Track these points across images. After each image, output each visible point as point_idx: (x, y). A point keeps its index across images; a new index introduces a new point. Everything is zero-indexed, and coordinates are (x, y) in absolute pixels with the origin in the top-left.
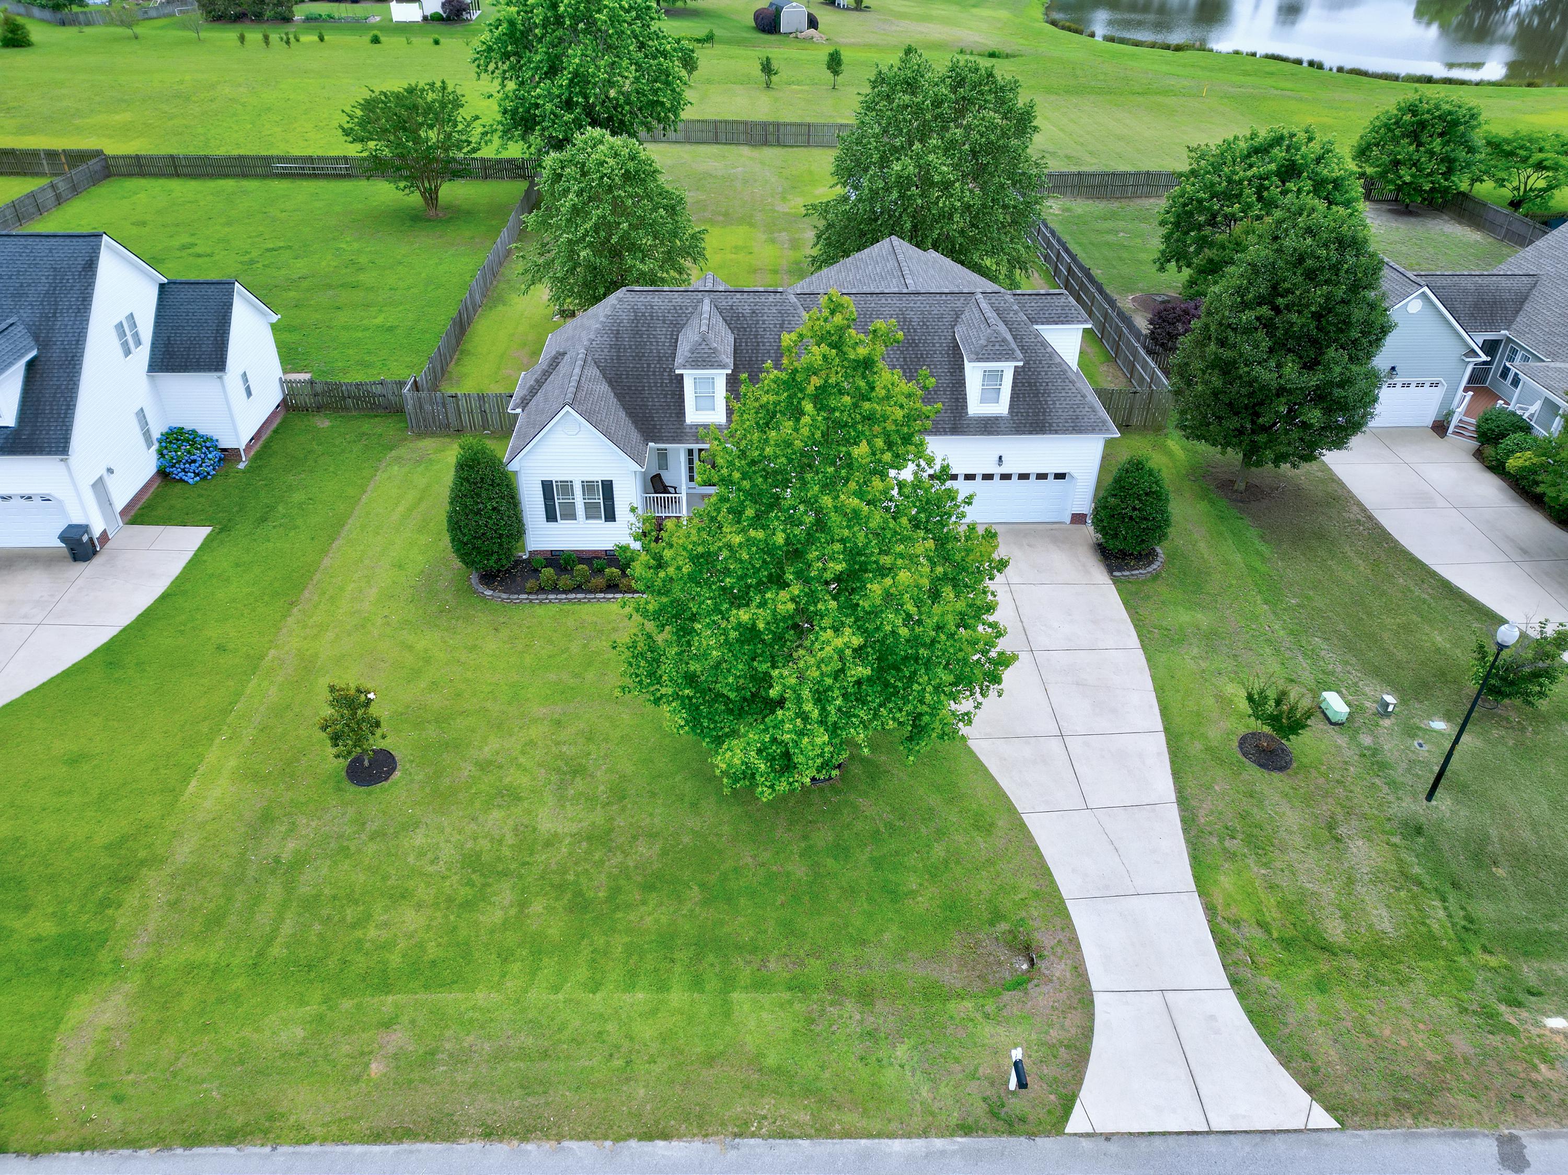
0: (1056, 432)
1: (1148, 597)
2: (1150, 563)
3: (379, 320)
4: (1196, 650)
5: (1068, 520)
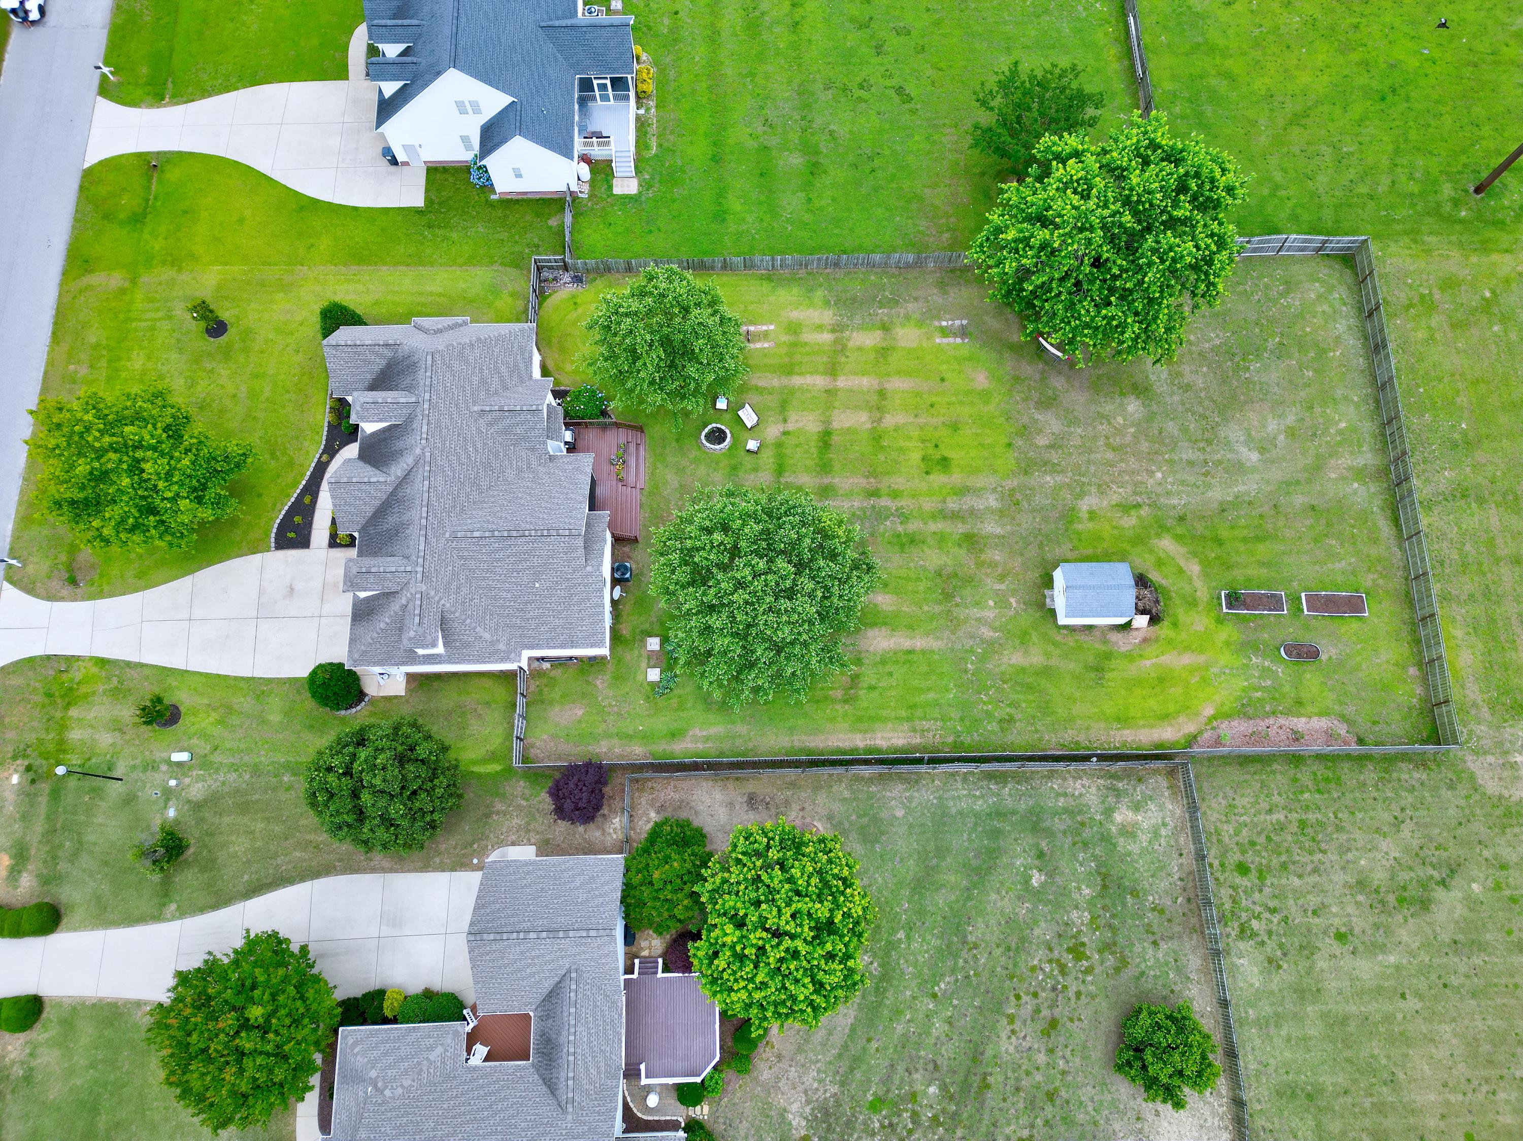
3: (736, 207)
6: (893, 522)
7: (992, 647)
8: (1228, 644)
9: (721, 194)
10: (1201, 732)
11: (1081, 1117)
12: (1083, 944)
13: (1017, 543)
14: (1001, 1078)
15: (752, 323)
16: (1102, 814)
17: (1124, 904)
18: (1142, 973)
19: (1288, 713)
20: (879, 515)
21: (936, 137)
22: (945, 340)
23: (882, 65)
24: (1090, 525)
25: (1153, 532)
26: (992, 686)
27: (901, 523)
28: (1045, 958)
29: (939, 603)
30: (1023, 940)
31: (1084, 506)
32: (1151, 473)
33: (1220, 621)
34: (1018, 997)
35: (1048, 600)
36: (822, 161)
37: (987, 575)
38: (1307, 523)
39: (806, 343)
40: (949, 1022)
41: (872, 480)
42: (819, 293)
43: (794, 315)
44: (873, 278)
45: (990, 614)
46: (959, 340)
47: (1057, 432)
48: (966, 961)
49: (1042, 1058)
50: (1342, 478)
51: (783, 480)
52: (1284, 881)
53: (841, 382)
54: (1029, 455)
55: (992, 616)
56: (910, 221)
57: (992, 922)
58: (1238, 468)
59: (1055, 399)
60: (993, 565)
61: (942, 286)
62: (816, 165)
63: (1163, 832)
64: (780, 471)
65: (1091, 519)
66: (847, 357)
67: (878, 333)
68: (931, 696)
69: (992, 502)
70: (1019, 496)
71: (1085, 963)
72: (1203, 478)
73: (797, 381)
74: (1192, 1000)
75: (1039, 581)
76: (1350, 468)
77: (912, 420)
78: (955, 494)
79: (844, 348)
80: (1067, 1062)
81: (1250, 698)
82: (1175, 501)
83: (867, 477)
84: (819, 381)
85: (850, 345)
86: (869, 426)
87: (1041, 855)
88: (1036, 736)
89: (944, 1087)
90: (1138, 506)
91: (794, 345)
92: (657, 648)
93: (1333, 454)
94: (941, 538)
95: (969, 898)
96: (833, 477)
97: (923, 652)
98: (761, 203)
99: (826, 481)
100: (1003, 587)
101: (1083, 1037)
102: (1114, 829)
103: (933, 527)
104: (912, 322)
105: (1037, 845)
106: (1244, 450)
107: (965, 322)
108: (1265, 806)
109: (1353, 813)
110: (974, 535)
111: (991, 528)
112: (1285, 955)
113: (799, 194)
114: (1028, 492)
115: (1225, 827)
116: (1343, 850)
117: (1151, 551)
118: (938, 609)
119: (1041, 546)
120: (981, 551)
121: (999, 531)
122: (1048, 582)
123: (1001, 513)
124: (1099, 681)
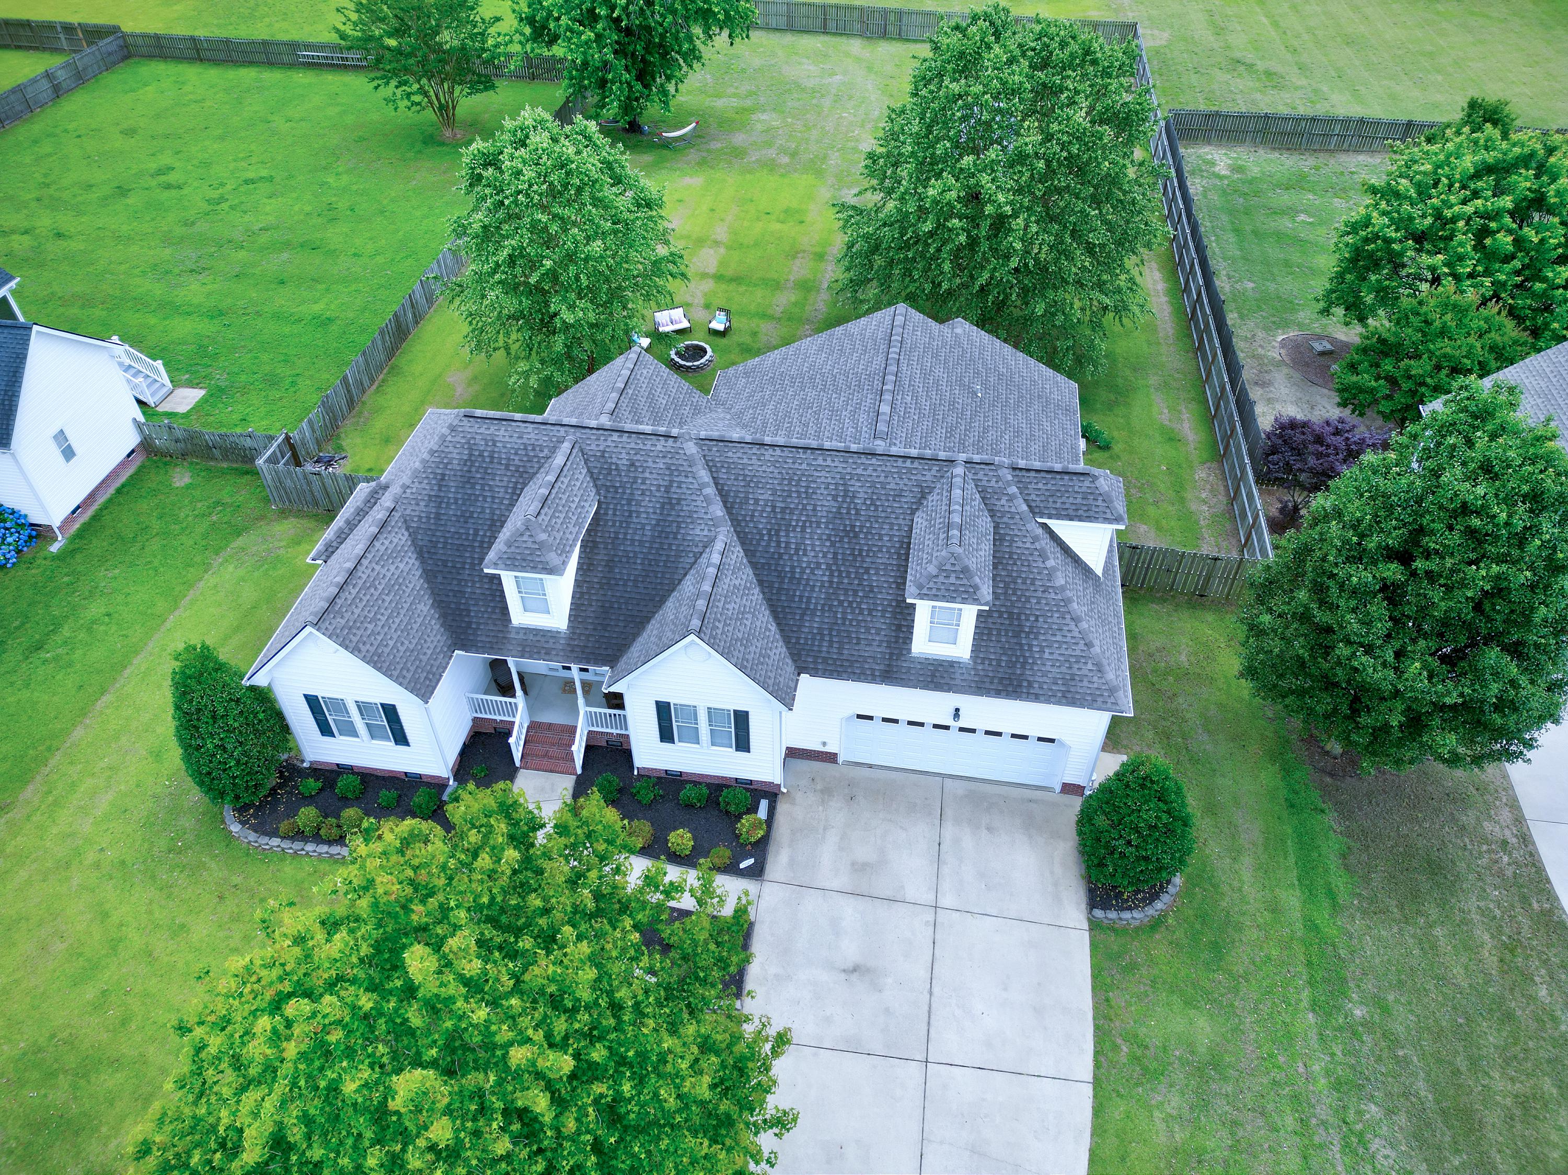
0: (1036, 698)
1: (1133, 967)
2: (1154, 896)
3: (317, 308)
4: (1176, 1100)
5: (1058, 788)
9: (283, 317)
16: (1221, 180)
17: (1318, 182)
23: (198, 188)
32: (841, 117)
36: (302, 240)
41: (800, 256)
47: (777, 152)
50: (872, 52)
54: (799, 168)
58: (848, 85)
59: (736, 149)
62: (303, 245)
63: (1235, 156)
64: (763, 316)
72: (854, 99)
76: (863, 49)
77: (726, 223)
83: (796, 258)
87: (1277, 214)
93: (846, 52)
102: (1237, 176)
105: (1266, 214)
106: (830, 80)
109: (1195, 87)
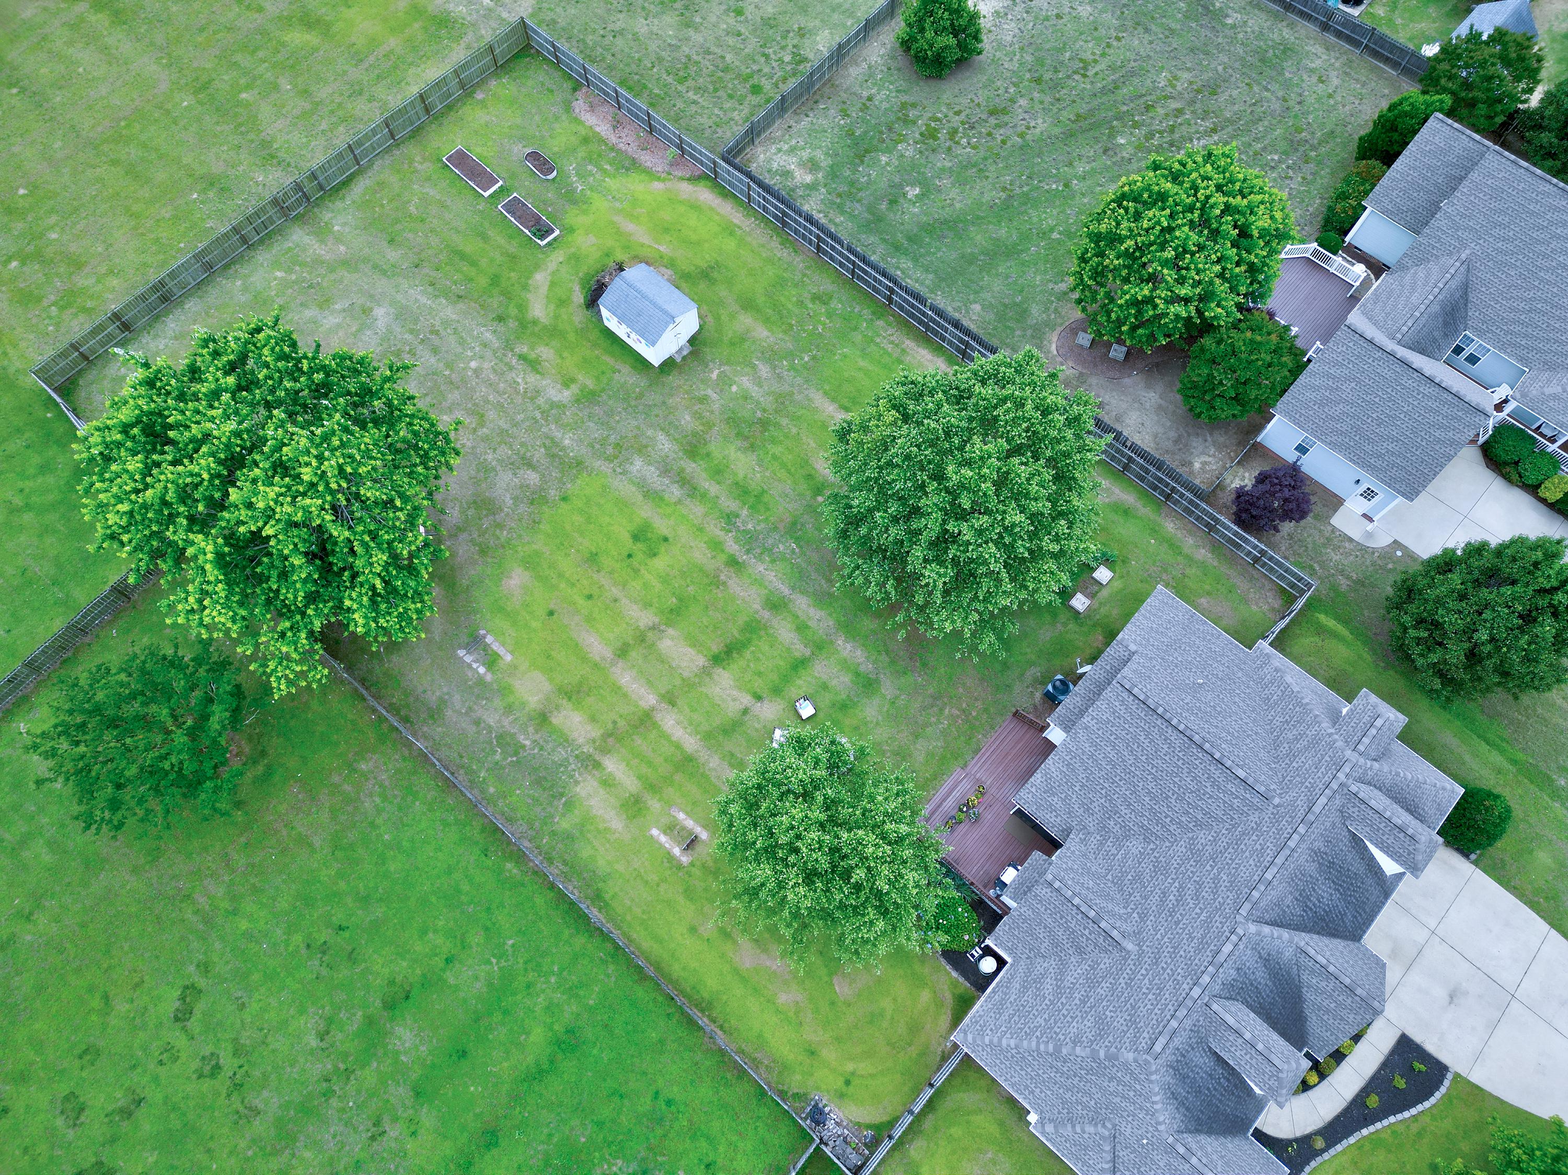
6: (745, 523)
7: (771, 356)
8: (585, 212)
9: (538, 1075)
10: (682, 179)
11: (1029, 58)
12: (921, 134)
13: (657, 416)
14: (1064, 113)
15: (670, 857)
16: (817, 190)
17: (866, 132)
18: (897, 91)
19: (603, 141)
20: (750, 541)
21: (225, 905)
22: (501, 651)
23: (156, 1079)
24: (580, 377)
25: (536, 329)
26: (805, 331)
27: (737, 516)
28: (959, 147)
29: (777, 425)
30: (965, 168)
31: (566, 395)
32: (477, 372)
33: (571, 230)
34: (1004, 142)
35: (685, 353)
36: (378, 1004)
37: (712, 412)
38: (411, 236)
39: (639, 778)
40: (1070, 164)
41: (723, 577)
42: (564, 824)
43: (617, 823)
44: (492, 790)
45: (746, 382)
46: (489, 639)
47: (510, 473)
48: (1021, 187)
49: (1023, 102)
50: (339, 240)
51: (808, 652)
52: (737, 63)
53: (651, 700)
54: (559, 475)
55: (745, 379)
56: (379, 821)
57: (976, 193)
58: (403, 314)
59: (475, 502)
60: (698, 416)
61: (435, 713)
62: (389, 1005)
63: (786, 147)
64: (799, 664)
65: (573, 380)
66: (615, 722)
67: (557, 720)
68: (862, 363)
69: (638, 465)
70: (610, 451)
71: (933, 124)
72: (443, 333)
73: (691, 743)
74: (882, 57)
75: (675, 372)
76: (322, 241)
77: (624, 601)
78: (662, 499)
79: (607, 735)
80: (1007, 88)
81: (617, 169)
82: (488, 335)
83: (724, 583)
84: (669, 722)
85: (596, 732)
86: (671, 631)
87: (893, 202)
88: (808, 272)
89: (1112, 136)
90: (522, 358)
91: (653, 788)
92: (1079, 596)
93: (318, 262)
94: (718, 473)
95: (979, 218)
96: (757, 612)
97: (833, 400)
98: (506, 1012)
99: (766, 614)
100: (710, 392)
101: (980, 92)
102: (820, 175)
103: (713, 489)
104: (511, 699)
105: (887, 209)
106: (381, 324)
107: (461, 653)
108: (694, 108)
109: (640, 60)
110: (686, 452)
111: (665, 445)
112: (788, 32)
113: (451, 980)
114: (597, 446)
115: (737, 118)
116: (674, 48)
117: (556, 317)
118: (784, 421)
119: (641, 396)
120: (695, 434)
121: (661, 437)
122: (669, 364)
123: (642, 450)
124: (716, 266)
